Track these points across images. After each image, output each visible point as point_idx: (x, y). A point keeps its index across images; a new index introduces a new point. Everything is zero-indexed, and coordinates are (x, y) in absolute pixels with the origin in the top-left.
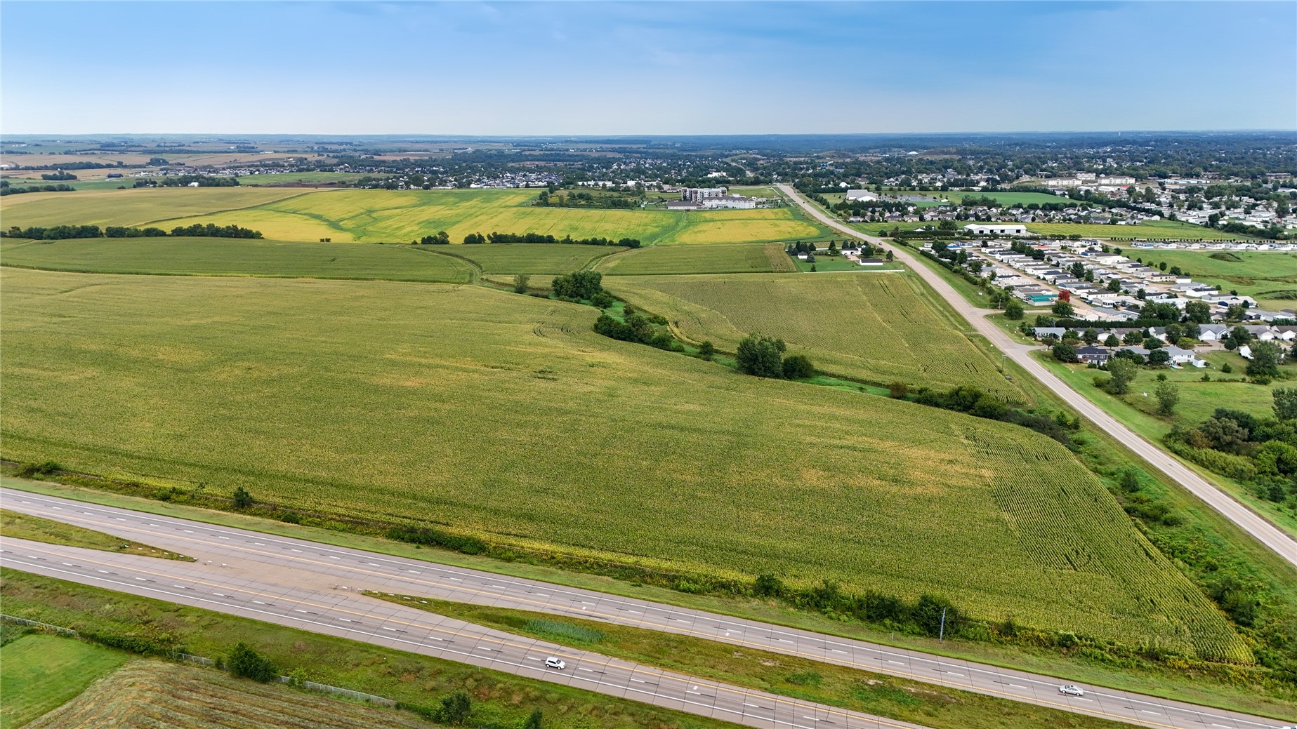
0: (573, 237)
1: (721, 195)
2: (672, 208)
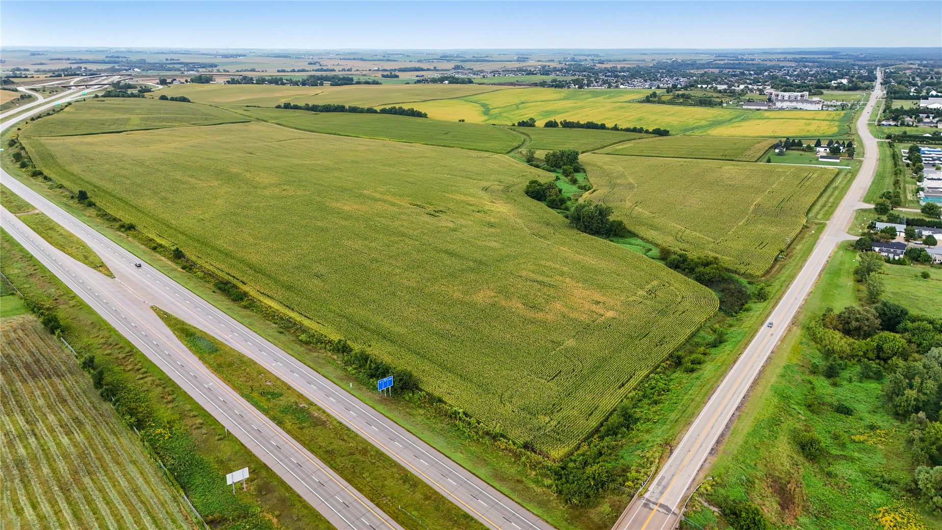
1: (799, 98)
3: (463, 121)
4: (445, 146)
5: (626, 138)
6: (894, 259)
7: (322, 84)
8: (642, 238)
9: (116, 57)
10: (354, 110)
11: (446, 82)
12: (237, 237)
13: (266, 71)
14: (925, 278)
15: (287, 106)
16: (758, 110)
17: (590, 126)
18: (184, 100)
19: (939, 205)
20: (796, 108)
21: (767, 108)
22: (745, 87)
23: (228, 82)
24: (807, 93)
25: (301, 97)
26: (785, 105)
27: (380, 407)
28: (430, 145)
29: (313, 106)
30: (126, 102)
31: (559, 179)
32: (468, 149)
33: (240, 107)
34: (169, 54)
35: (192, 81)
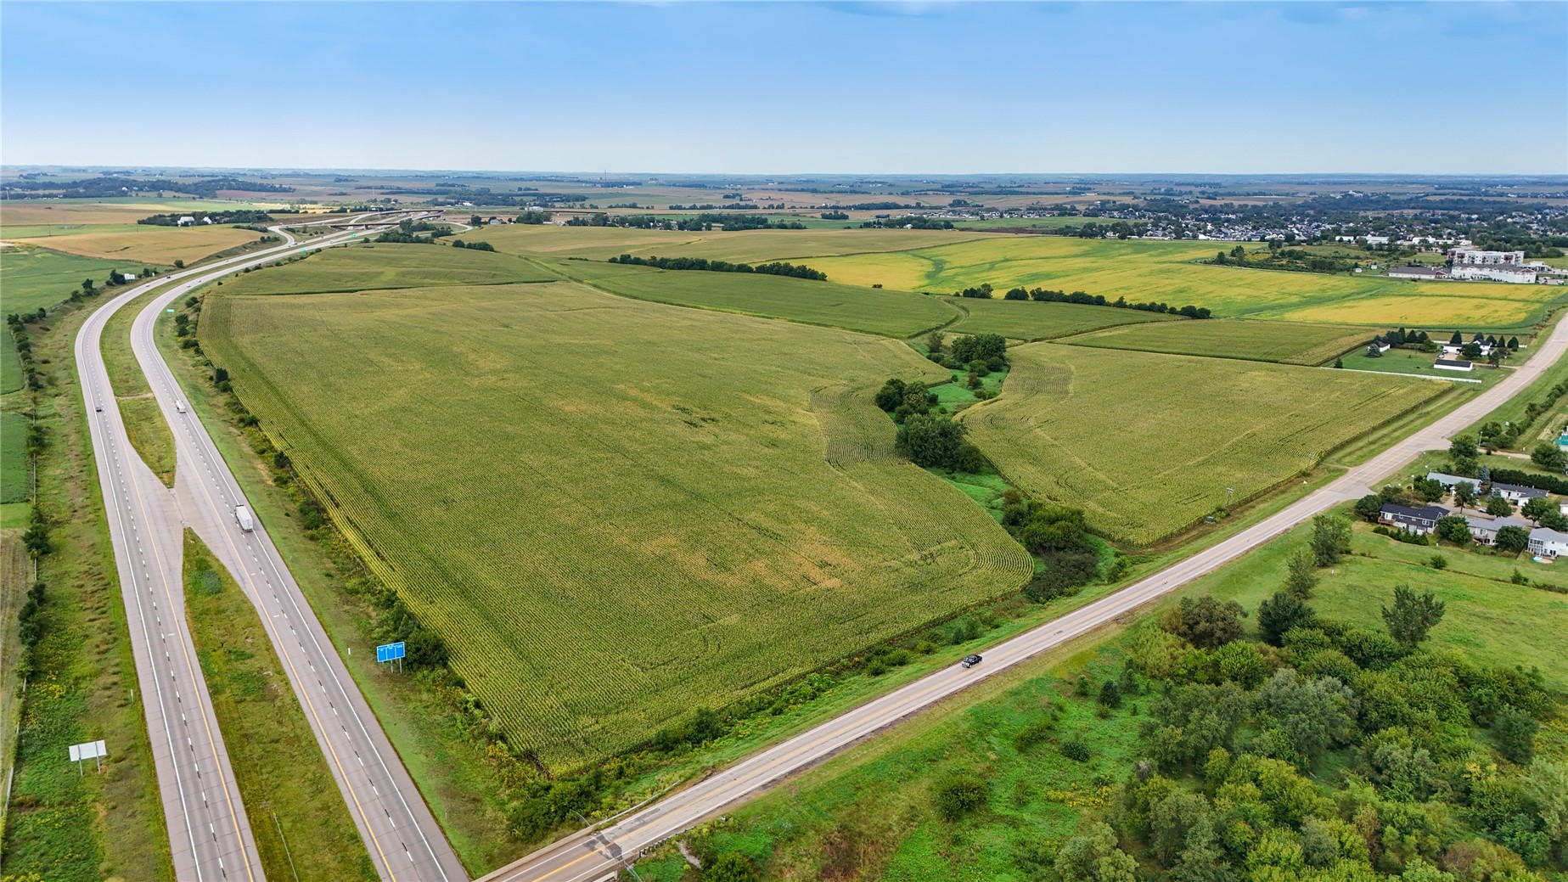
0: (1128, 300)
1: (1502, 261)
2: (1394, 275)
3: (880, 286)
4: (819, 325)
5: (1129, 320)
6: (1416, 533)
7: (709, 228)
8: (1004, 478)
9: (450, 185)
10: (719, 267)
11: (909, 226)
12: (381, 443)
13: (653, 208)
14: (1437, 567)
15: (625, 260)
16: (1414, 280)
17: (1079, 299)
18: (485, 247)
19: (1563, 448)
20: (1490, 279)
21: (1433, 277)
22: (1421, 241)
23: (570, 223)
24: (1521, 254)
25: (662, 246)
26: (1469, 272)
27: (368, 687)
28: (799, 322)
29: (662, 259)
30: (402, 249)
31: (956, 380)
32: (852, 330)
33: (557, 260)
34: (531, 180)
35: (518, 221)
